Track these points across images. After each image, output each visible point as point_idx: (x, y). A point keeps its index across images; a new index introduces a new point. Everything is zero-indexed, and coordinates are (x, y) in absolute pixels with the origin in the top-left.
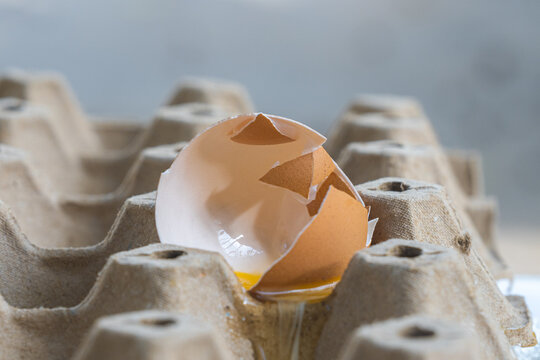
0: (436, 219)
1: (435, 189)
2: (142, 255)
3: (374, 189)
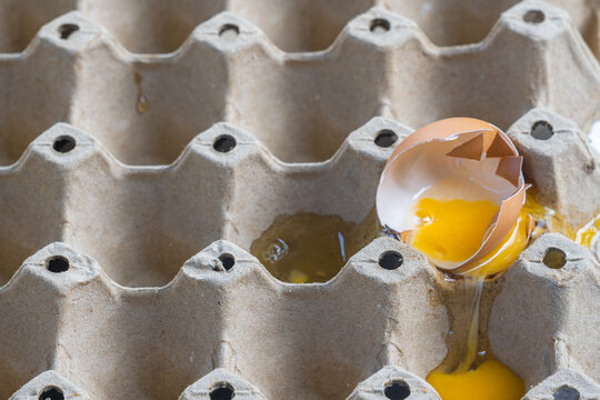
1: (571, 133)
2: (372, 261)
3: (527, 133)
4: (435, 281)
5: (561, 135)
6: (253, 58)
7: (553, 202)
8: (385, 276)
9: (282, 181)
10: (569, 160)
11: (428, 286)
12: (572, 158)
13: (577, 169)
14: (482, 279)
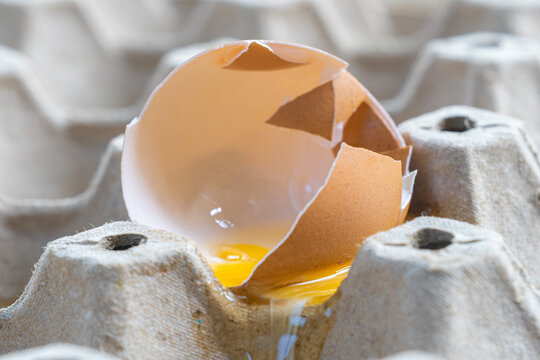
0: (506, 170)
1: (508, 128)
2: (88, 243)
3: (429, 128)
5: (488, 129)
13: (518, 197)
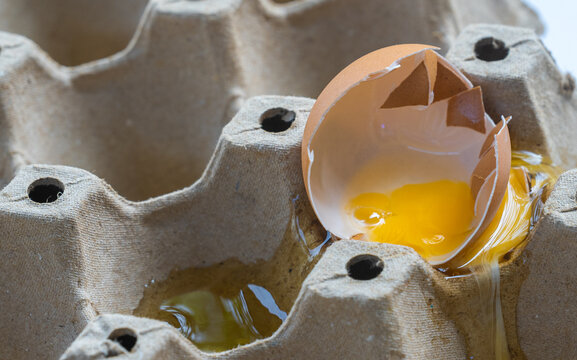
1: (533, 42)
2: (338, 277)
3: (472, 59)
4: (434, 284)
5: (520, 48)
6: (29, 82)
7: (539, 145)
8: (368, 290)
9: (141, 229)
10: (541, 82)
11: (426, 293)
12: (543, 76)
13: (552, 94)
14: (494, 266)
